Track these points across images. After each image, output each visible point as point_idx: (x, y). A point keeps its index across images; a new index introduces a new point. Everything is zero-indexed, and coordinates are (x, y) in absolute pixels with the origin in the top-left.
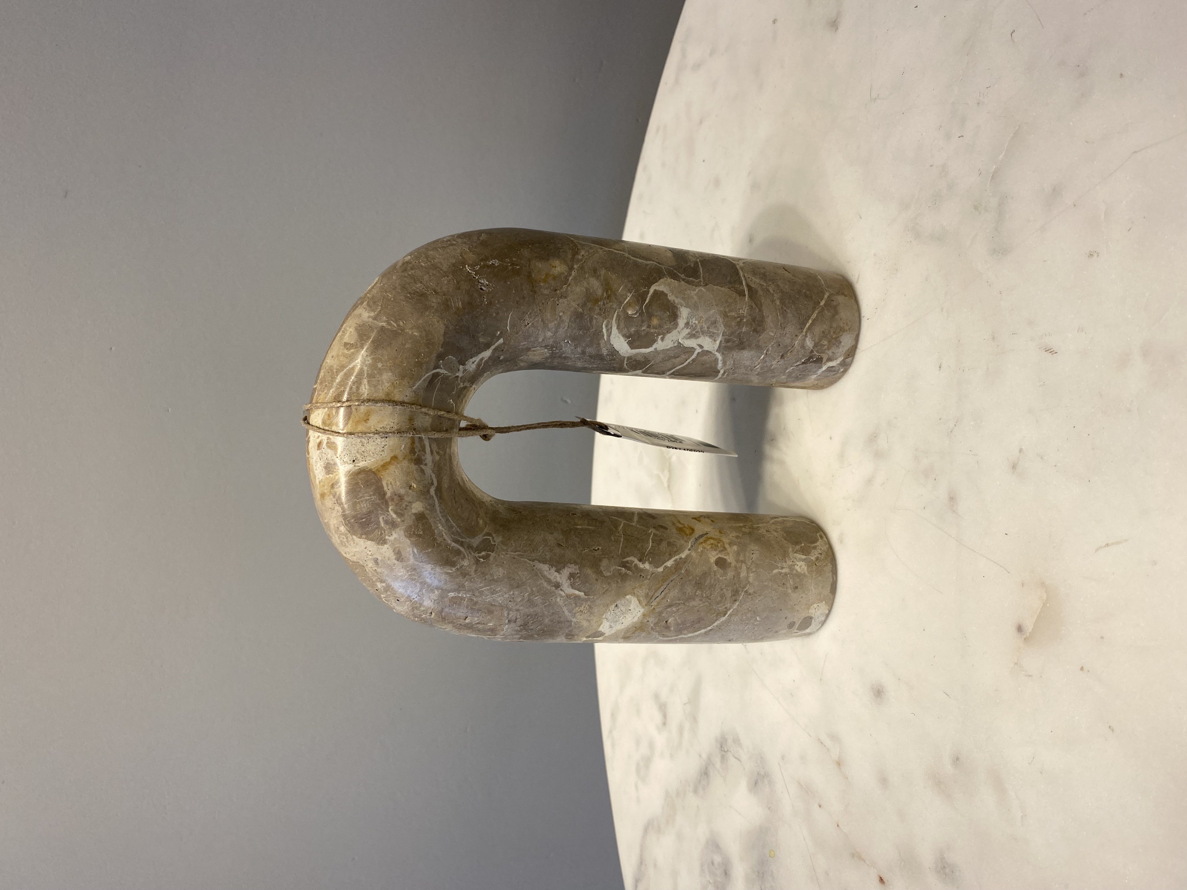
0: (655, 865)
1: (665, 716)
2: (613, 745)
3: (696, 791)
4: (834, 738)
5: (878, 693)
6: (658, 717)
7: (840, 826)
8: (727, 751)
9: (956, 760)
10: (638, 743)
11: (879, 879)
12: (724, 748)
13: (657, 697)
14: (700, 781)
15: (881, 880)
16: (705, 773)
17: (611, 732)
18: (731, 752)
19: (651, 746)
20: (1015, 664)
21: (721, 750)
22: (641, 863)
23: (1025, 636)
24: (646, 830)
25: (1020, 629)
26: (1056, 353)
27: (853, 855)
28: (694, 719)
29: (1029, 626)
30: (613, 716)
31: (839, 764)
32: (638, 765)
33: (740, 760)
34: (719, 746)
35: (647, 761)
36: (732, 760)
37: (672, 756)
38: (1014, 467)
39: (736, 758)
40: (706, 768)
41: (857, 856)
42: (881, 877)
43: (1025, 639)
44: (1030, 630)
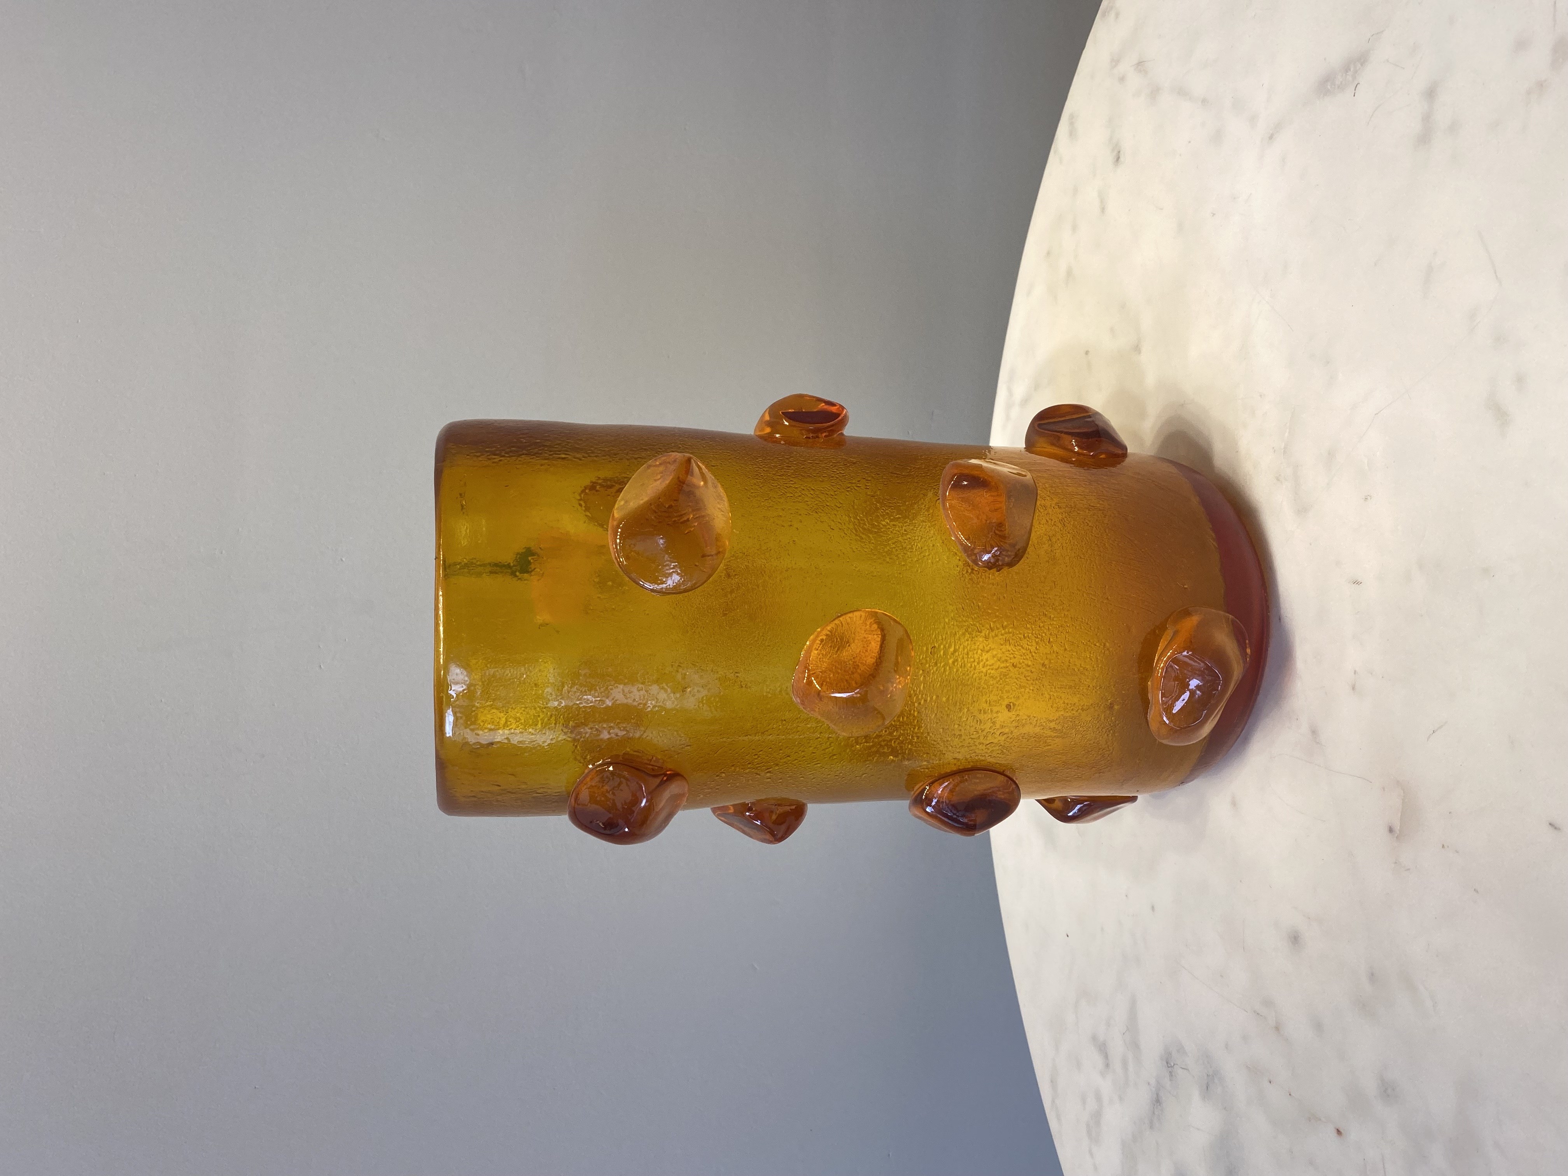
1: (1106, 1057)
2: (1059, 1119)
3: (1151, 1127)
4: (1268, 1003)
5: (1295, 939)
6: (1100, 1061)
7: (1292, 1094)
8: (1174, 1065)
9: (1372, 977)
10: (1084, 1102)
11: (1336, 1131)
12: (1170, 1065)
13: (1094, 1038)
14: (1154, 1113)
15: (1339, 1132)
16: (1157, 1101)
17: (1053, 1101)
18: (1177, 1065)
19: (1098, 1098)
20: (1396, 863)
21: (1168, 1066)
23: (1396, 835)
25: (1391, 830)
26: (1361, 583)
27: (1309, 1119)
28: (1135, 1045)
29: (1397, 827)
30: (1053, 1082)
31: (1277, 1028)
32: (1088, 1125)
33: (1187, 1069)
34: (1166, 1064)
35: (1097, 1116)
36: (1180, 1072)
37: (1121, 1099)
38: (1353, 688)
39: (1183, 1069)
40: (1157, 1094)
41: (1313, 1118)
42: (1338, 1130)
43: (1397, 838)
44: (1399, 828)
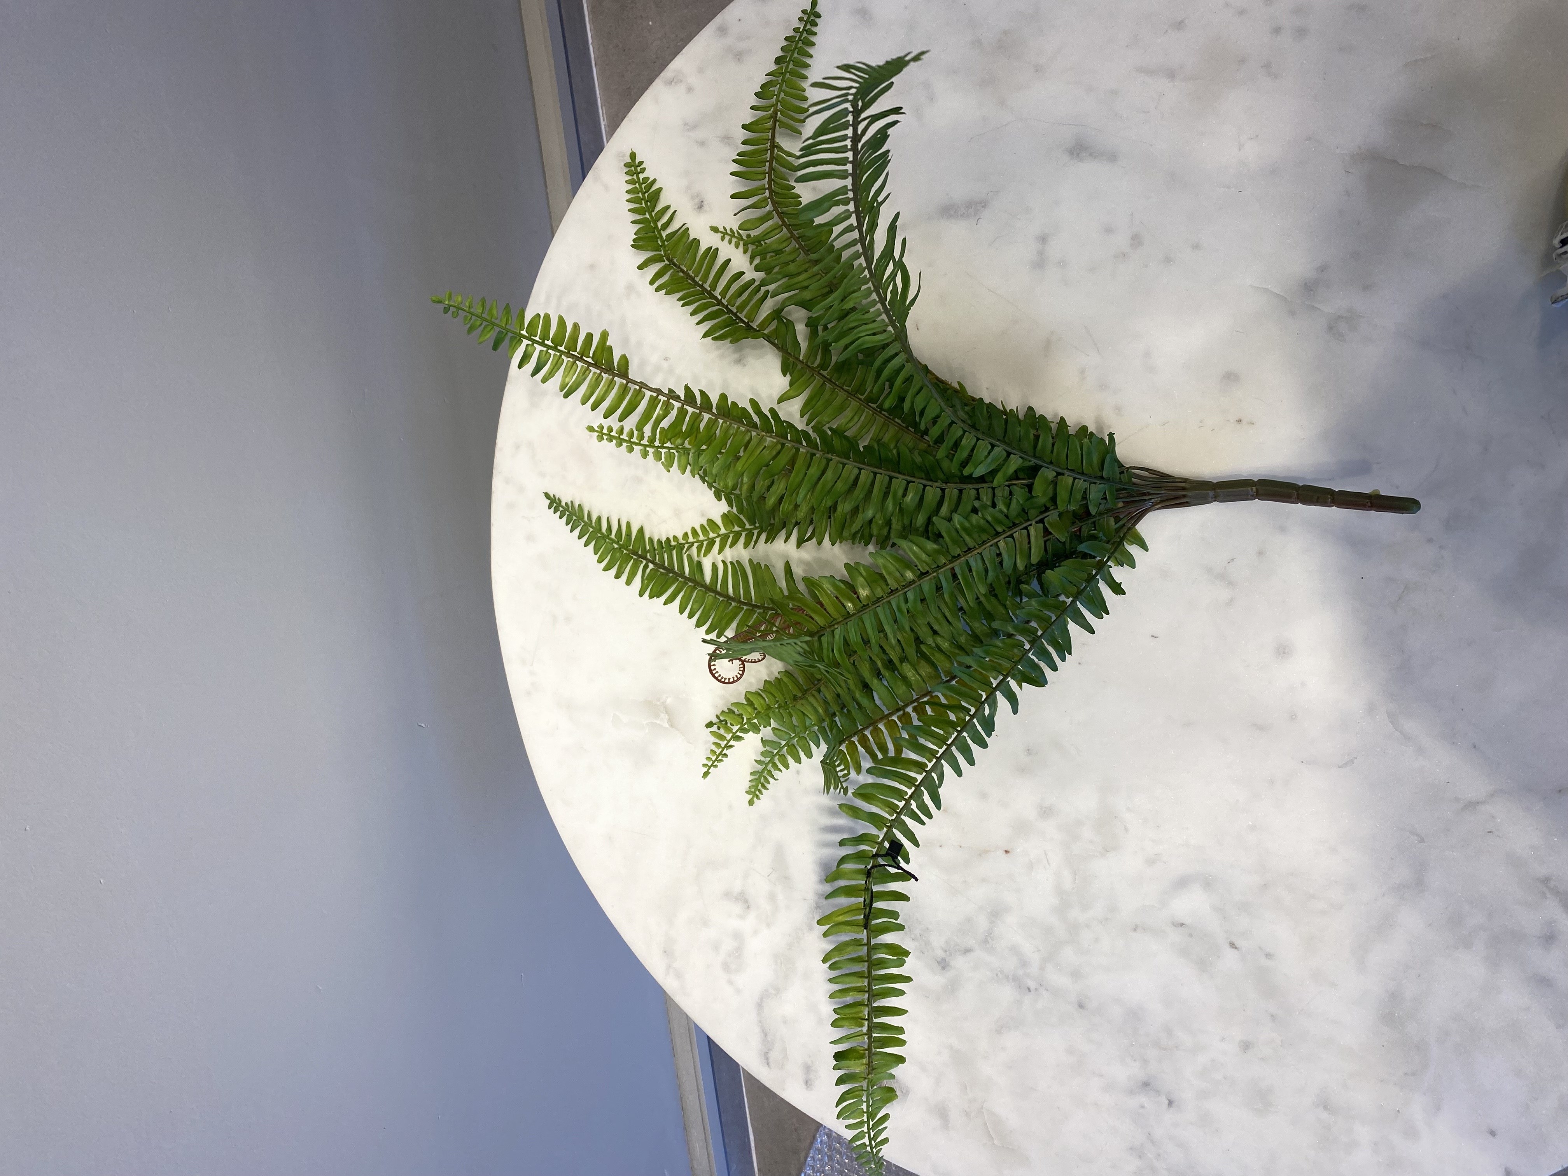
0: (785, 1022)
1: (746, 901)
2: (679, 976)
6: (737, 908)
10: (716, 947)
11: (1004, 852)
13: (727, 895)
15: (1007, 852)
17: (669, 967)
19: (738, 936)
22: (766, 1035)
24: (760, 1006)
27: (980, 855)
28: (786, 879)
30: (667, 952)
35: (738, 952)
37: (769, 925)
41: (983, 853)
42: (1005, 851)
